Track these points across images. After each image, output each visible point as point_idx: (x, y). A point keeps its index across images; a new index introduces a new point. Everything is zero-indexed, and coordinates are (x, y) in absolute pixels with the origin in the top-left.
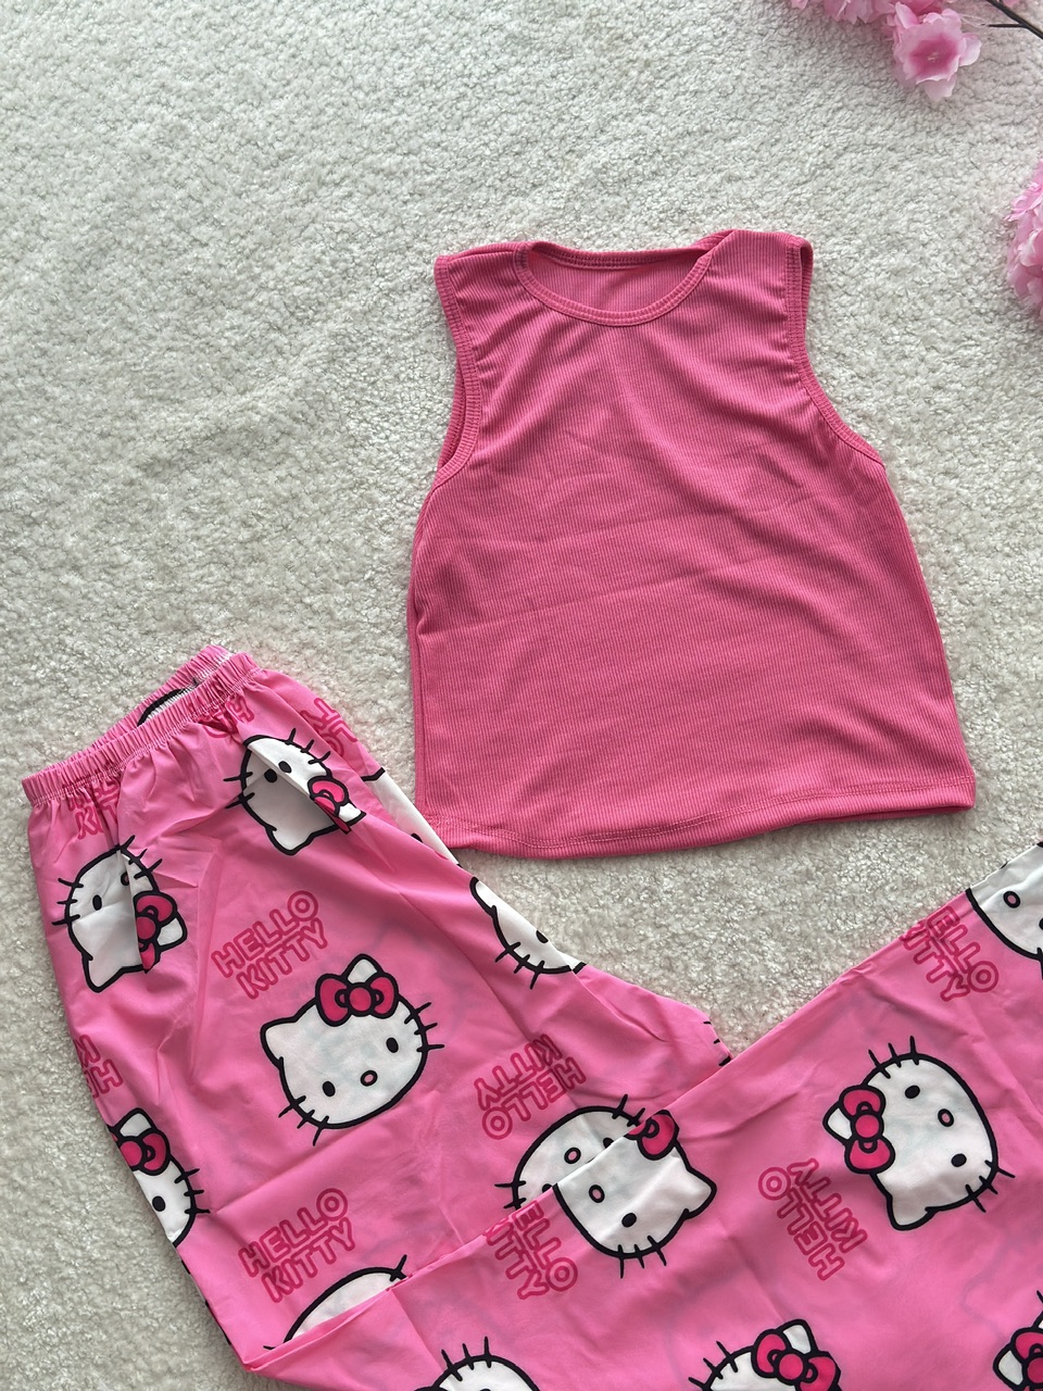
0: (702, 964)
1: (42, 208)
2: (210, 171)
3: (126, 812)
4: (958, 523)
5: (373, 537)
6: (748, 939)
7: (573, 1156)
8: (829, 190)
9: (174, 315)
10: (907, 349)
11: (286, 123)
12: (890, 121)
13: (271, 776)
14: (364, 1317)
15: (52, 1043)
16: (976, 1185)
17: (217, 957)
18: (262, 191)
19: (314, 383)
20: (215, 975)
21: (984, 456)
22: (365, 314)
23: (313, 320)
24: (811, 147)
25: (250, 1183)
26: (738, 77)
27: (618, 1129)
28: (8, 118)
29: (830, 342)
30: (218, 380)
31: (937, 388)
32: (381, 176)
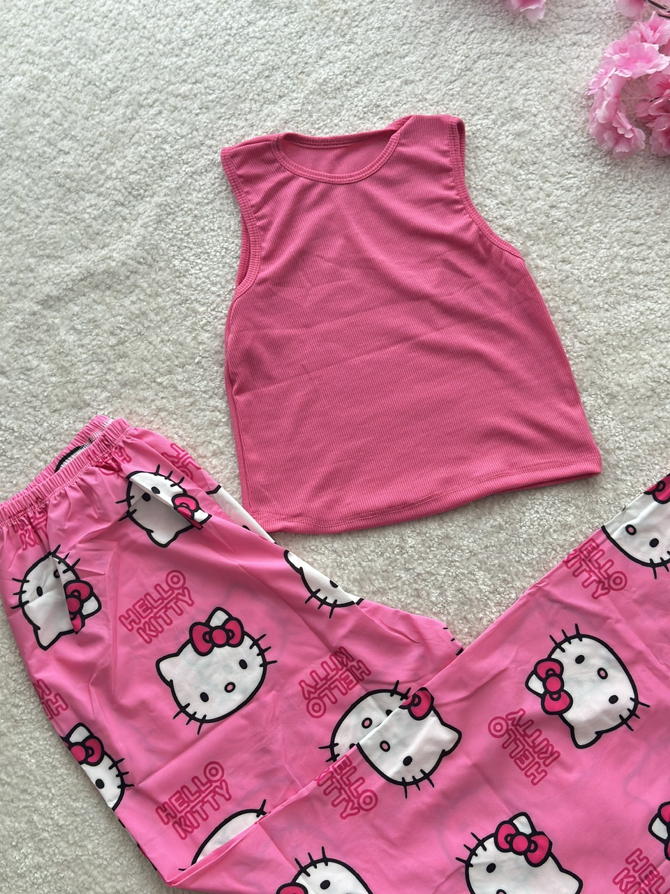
0: (438, 591)
2: (66, 104)
3: (53, 530)
4: (574, 293)
5: (198, 334)
6: (466, 572)
7: (367, 723)
8: (471, 85)
9: (52, 201)
10: (531, 183)
11: (113, 69)
12: (506, 37)
13: (146, 497)
14: (242, 844)
15: (18, 687)
16: (626, 714)
17: (123, 619)
18: (101, 115)
19: (149, 238)
20: (122, 630)
21: (586, 248)
22: (178, 189)
23: (144, 197)
24: (456, 58)
25: (159, 763)
26: (405, 17)
27: (394, 702)
29: (481, 183)
30: (85, 241)
31: (552, 207)
32: (179, 98)
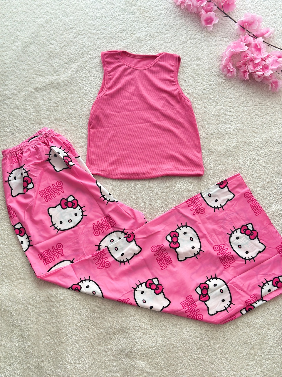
0: (144, 204)
1: (19, 34)
2: (56, 29)
3: (23, 159)
4: (206, 117)
5: (82, 108)
6: (154, 199)
7: (112, 241)
8: (185, 47)
9: (45, 58)
10: (199, 81)
11: (73, 21)
12: (199, 34)
13: (55, 156)
14: (63, 269)
15: (2, 208)
16: (196, 253)
18: (66, 35)
19: (73, 75)
20: (39, 196)
21: (213, 104)
22: (85, 62)
23: (74, 62)
24: (182, 38)
25: (42, 240)
26: (169, 22)
27: (122, 236)
28: (13, 15)
29: (183, 78)
31: (204, 89)
32: (92, 34)
